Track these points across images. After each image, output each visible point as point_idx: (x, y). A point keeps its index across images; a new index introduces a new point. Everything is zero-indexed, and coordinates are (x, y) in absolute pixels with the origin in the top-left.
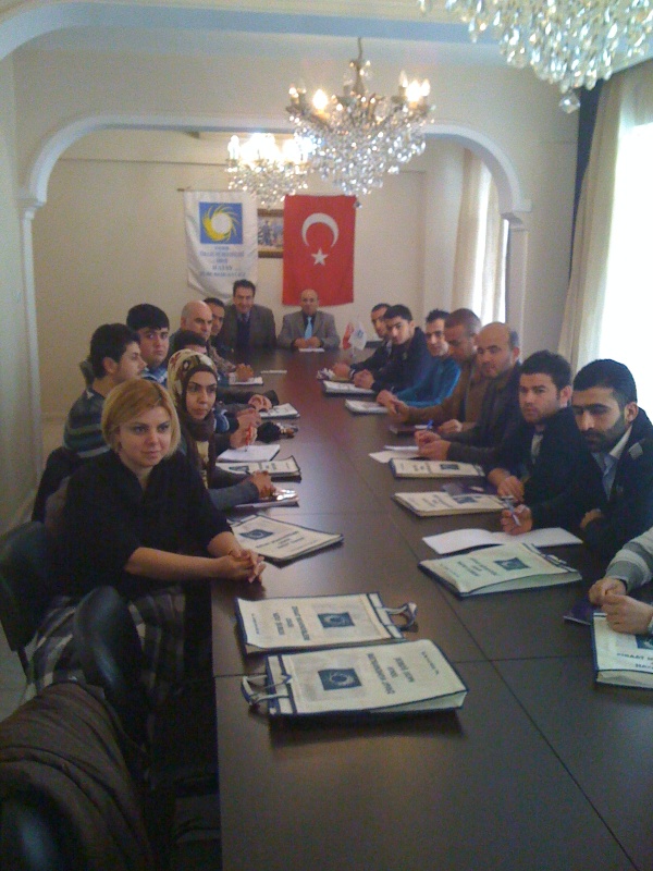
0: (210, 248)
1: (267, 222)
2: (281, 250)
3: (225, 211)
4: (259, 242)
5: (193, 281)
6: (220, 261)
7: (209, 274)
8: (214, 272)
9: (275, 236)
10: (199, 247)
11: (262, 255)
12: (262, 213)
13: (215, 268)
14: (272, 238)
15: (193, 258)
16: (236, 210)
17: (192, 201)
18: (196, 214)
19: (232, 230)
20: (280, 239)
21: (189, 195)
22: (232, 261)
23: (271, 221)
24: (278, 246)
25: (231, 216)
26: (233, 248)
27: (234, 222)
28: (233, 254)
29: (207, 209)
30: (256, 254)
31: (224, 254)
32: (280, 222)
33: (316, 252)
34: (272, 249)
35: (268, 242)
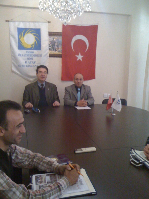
0: (24, 52)
1: (53, 39)
2: (60, 53)
3: (31, 33)
4: (50, 49)
5: (14, 69)
6: (29, 59)
7: (23, 66)
8: (26, 64)
9: (58, 46)
10: (18, 52)
11: (51, 56)
12: (51, 34)
13: (26, 62)
14: (56, 47)
15: (14, 57)
16: (37, 32)
17: (13, 27)
18: (16, 34)
19: (35, 43)
20: (60, 48)
21: (12, 24)
22: (35, 59)
23: (55, 38)
24: (59, 51)
25: (34, 35)
26: (36, 52)
27: (36, 39)
28: (36, 55)
29: (22, 31)
30: (48, 55)
31: (31, 55)
32: (60, 39)
33: (78, 55)
34: (56, 52)
35: (54, 49)
